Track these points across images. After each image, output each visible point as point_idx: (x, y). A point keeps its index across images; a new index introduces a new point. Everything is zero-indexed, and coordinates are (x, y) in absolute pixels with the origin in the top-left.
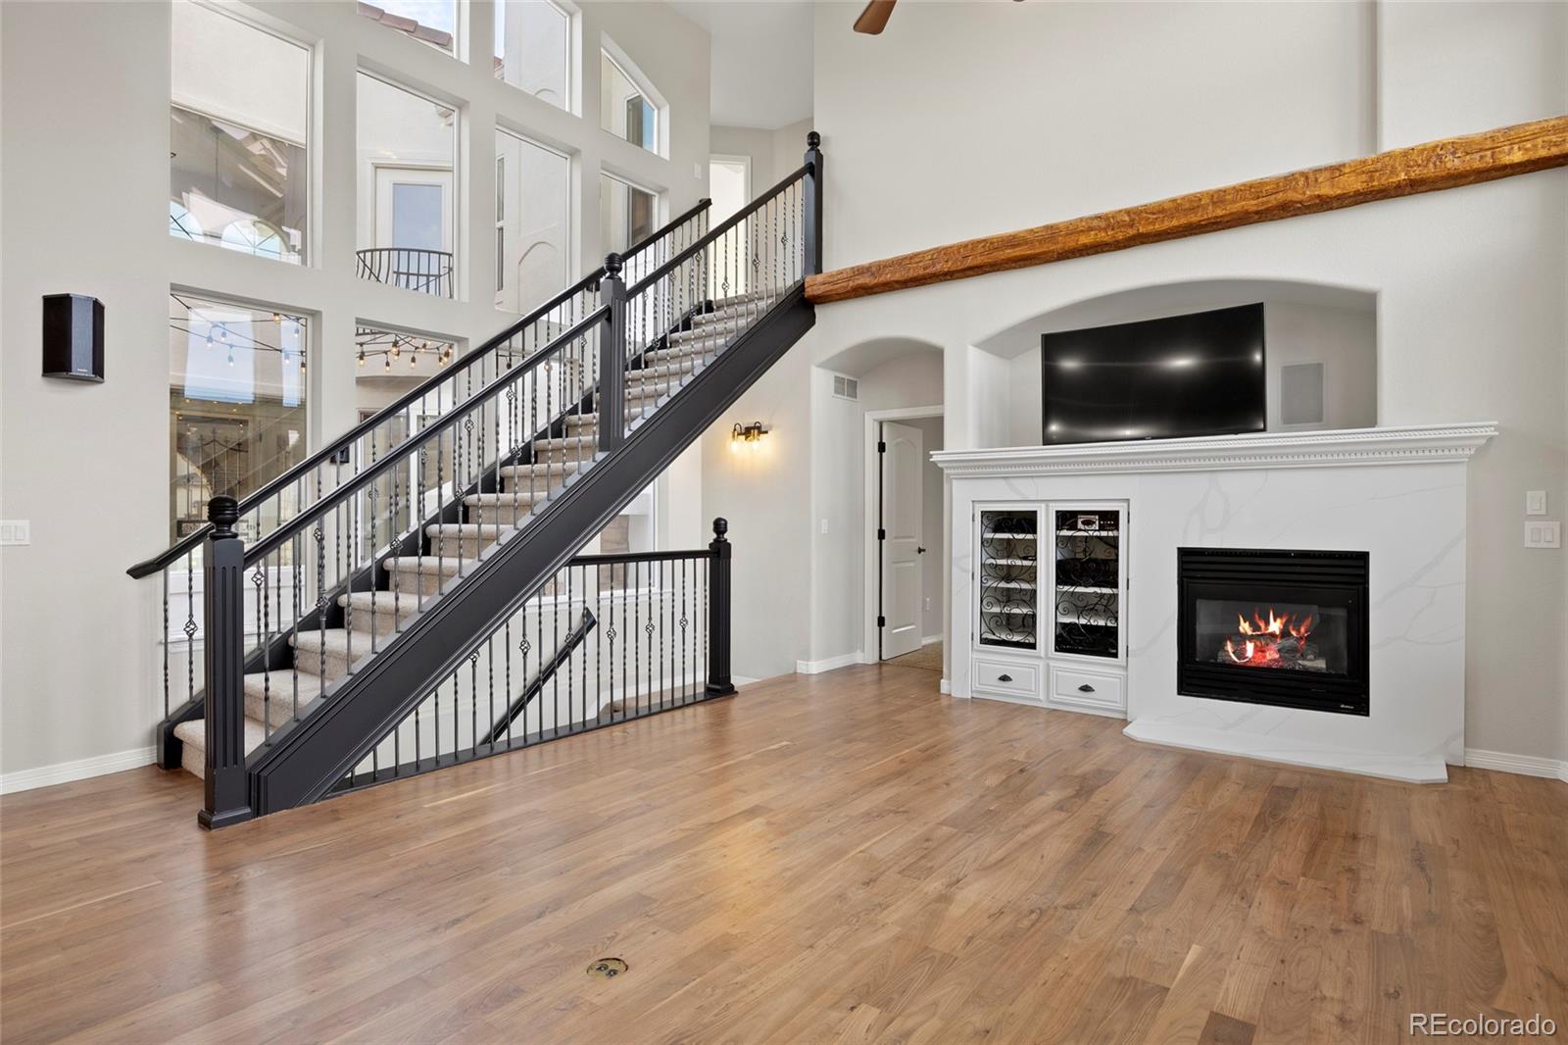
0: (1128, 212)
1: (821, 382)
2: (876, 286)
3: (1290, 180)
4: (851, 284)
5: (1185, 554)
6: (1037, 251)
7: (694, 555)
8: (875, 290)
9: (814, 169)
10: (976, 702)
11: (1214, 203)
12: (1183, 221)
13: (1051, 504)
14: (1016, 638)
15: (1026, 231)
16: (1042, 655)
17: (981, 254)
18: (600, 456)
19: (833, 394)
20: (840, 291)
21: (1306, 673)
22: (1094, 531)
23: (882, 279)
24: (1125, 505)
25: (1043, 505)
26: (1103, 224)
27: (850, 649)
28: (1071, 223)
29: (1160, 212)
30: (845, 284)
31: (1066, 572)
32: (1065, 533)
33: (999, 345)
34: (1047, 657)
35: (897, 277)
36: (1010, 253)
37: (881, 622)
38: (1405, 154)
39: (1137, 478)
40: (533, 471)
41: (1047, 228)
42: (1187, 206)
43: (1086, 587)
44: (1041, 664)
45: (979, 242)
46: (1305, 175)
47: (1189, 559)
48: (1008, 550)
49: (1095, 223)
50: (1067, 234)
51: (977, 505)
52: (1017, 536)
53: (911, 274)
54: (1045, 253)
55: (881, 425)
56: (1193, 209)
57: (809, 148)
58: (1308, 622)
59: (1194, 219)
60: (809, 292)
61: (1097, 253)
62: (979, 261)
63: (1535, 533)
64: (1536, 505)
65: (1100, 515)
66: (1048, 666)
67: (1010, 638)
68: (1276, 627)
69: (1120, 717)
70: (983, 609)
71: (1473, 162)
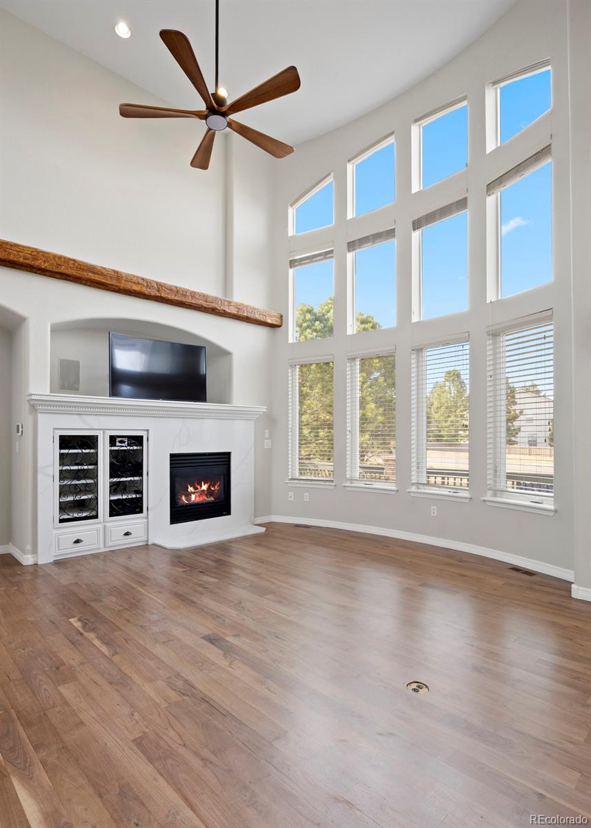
0: (157, 283)
5: (172, 456)
11: (192, 297)
13: (106, 432)
14: (83, 515)
15: (102, 267)
16: (102, 521)
17: (71, 268)
22: (126, 447)
24: (146, 432)
25: (102, 432)
26: (145, 284)
28: (128, 275)
29: (171, 290)
32: (114, 448)
34: (104, 522)
36: (91, 276)
38: (247, 307)
39: (152, 419)
41: (114, 271)
43: (126, 477)
44: (101, 526)
47: (175, 460)
48: (75, 459)
49: (141, 281)
50: (126, 281)
51: (56, 431)
52: (84, 451)
62: (70, 272)
63: (267, 444)
64: (267, 435)
65: (129, 437)
66: (105, 526)
67: (80, 515)
68: (204, 487)
69: (144, 543)
70: (61, 500)
71: (261, 318)
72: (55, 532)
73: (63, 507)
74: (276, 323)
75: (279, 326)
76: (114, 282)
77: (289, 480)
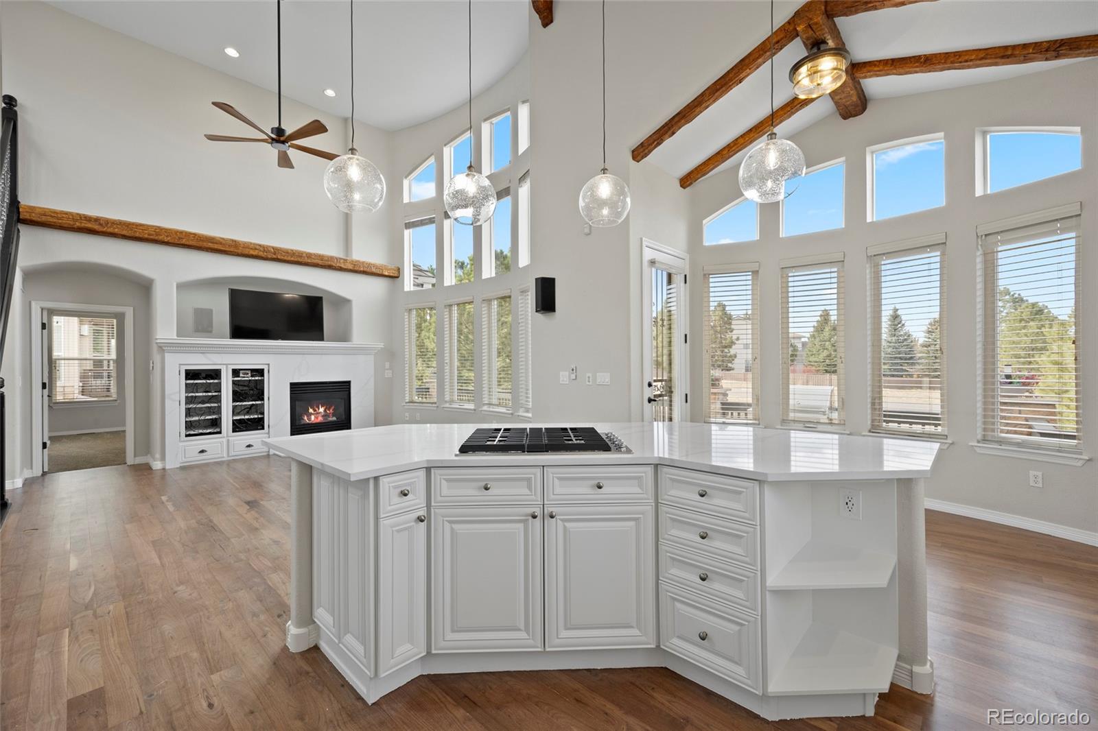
0: (273, 248)
2: (101, 232)
5: (292, 385)
11: (306, 256)
12: (296, 260)
13: (229, 366)
14: (208, 431)
15: (221, 238)
16: (225, 435)
17: (192, 240)
22: (249, 377)
24: (267, 366)
25: (225, 366)
26: (262, 249)
28: (245, 243)
29: (286, 252)
31: (237, 396)
32: (236, 379)
34: (227, 436)
36: (211, 245)
39: (274, 355)
41: (233, 240)
42: (296, 254)
43: (248, 401)
44: (224, 440)
45: (191, 233)
47: (295, 387)
48: (203, 388)
49: (258, 247)
50: (243, 248)
51: (182, 366)
52: (208, 381)
56: (299, 256)
57: (5, 104)
58: (333, 407)
59: (299, 260)
62: (191, 243)
63: (388, 374)
64: (387, 365)
65: (252, 370)
66: (228, 440)
67: (205, 431)
68: (322, 410)
69: (265, 454)
70: (187, 420)
71: (378, 271)
72: (181, 444)
73: (189, 425)
74: (394, 275)
75: (397, 277)
76: (232, 249)
77: (406, 403)
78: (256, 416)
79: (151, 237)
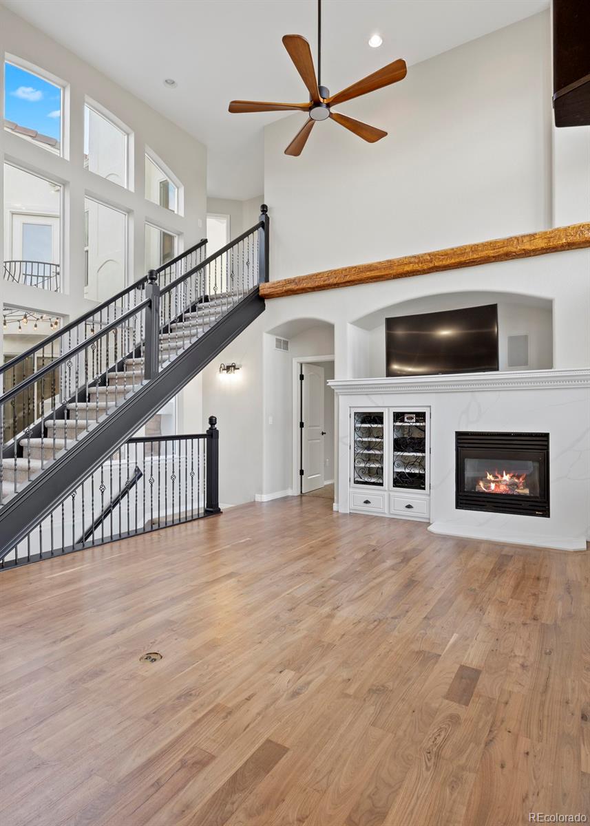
0: (429, 254)
1: (269, 341)
2: (298, 290)
3: (510, 240)
4: (284, 288)
5: (458, 434)
6: (383, 274)
7: (198, 436)
8: (298, 292)
9: (264, 225)
10: (353, 515)
12: (457, 260)
13: (391, 409)
14: (373, 480)
16: (387, 489)
17: (354, 274)
18: (145, 382)
19: (275, 347)
20: (279, 292)
21: (519, 496)
22: (413, 423)
23: (301, 286)
24: (429, 409)
25: (387, 409)
26: (417, 261)
27: (284, 488)
28: (400, 259)
29: (446, 255)
30: (281, 289)
31: (399, 445)
32: (398, 424)
33: (364, 323)
34: (389, 490)
35: (309, 285)
36: (369, 274)
37: (302, 472)
38: (565, 229)
39: (434, 395)
40: (107, 391)
41: (388, 261)
42: (459, 252)
43: (409, 452)
44: (386, 494)
45: (353, 268)
46: (517, 238)
47: (460, 436)
48: (369, 432)
49: (413, 260)
50: (398, 265)
51: (352, 409)
52: (373, 426)
53: (317, 284)
54: (387, 275)
55: (301, 365)
56: (462, 254)
57: (261, 213)
58: (523, 476)
59: (463, 259)
60: (261, 292)
61: (414, 275)
62: (352, 278)
65: (416, 414)
66: (389, 495)
67: (369, 480)
68: (506, 477)
69: (427, 521)
70: (355, 465)
72: (351, 490)
73: (357, 472)
78: (417, 471)
79: (326, 283)
